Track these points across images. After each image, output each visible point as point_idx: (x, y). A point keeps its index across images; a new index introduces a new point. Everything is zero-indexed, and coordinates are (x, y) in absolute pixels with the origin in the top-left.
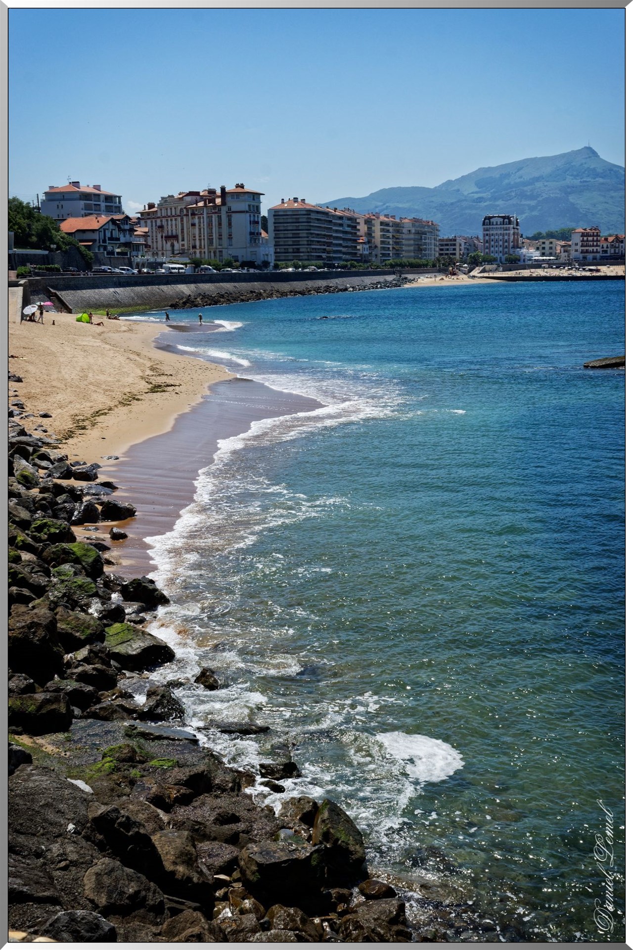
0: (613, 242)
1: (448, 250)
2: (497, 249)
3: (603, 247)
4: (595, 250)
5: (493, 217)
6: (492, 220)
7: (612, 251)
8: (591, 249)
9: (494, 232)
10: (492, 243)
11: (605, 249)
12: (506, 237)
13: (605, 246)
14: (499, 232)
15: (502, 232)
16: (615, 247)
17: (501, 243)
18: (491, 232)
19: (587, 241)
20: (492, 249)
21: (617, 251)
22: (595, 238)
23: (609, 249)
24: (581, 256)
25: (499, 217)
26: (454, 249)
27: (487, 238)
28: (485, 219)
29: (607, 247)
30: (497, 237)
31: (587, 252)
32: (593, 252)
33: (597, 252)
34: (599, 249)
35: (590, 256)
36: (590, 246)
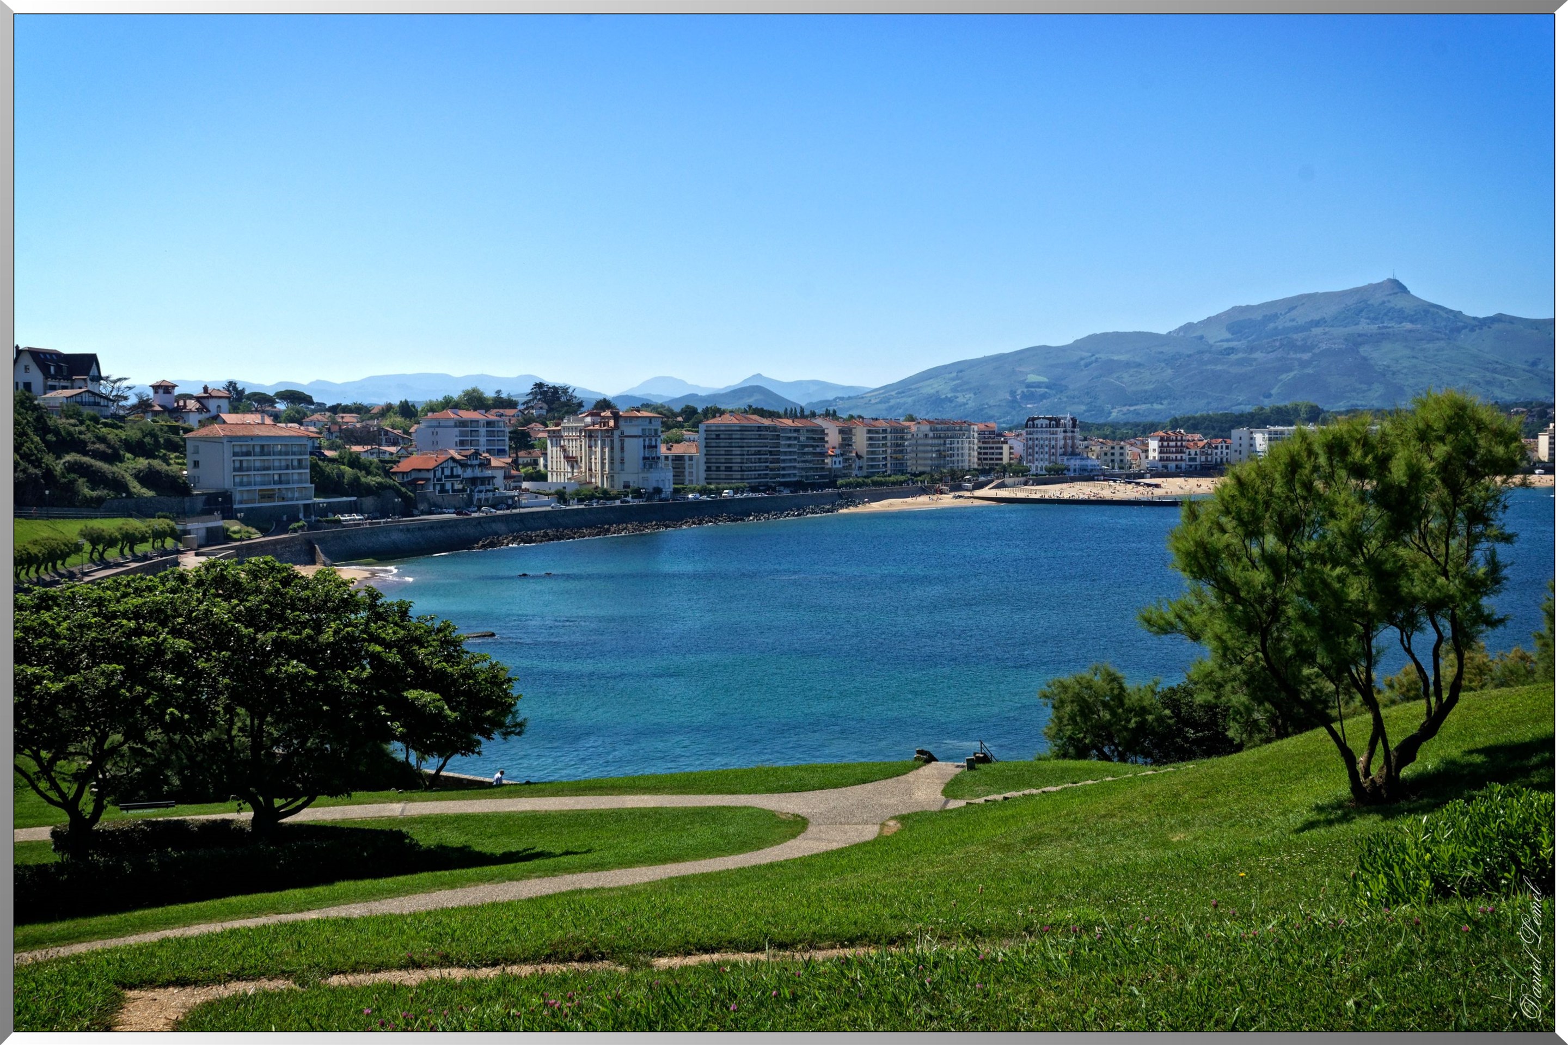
0: (1204, 447)
1: (993, 454)
2: (1042, 456)
3: (1189, 454)
4: (1179, 457)
5: (1039, 418)
6: (1036, 422)
7: (1203, 458)
8: (1173, 456)
9: (1039, 436)
10: (1037, 449)
11: (1193, 456)
12: (1053, 443)
13: (1193, 452)
14: (1045, 436)
15: (1048, 436)
16: (1207, 454)
17: (1047, 449)
18: (1035, 436)
19: (1168, 446)
20: (1036, 456)
21: (1209, 458)
22: (1179, 444)
23: (1198, 457)
24: (1160, 464)
25: (1044, 418)
26: (1001, 454)
27: (1030, 443)
28: (1028, 420)
29: (1196, 454)
30: (1042, 442)
31: (1168, 459)
32: (1176, 460)
33: (1182, 460)
34: (1185, 456)
35: (1172, 465)
36: (1173, 453)
